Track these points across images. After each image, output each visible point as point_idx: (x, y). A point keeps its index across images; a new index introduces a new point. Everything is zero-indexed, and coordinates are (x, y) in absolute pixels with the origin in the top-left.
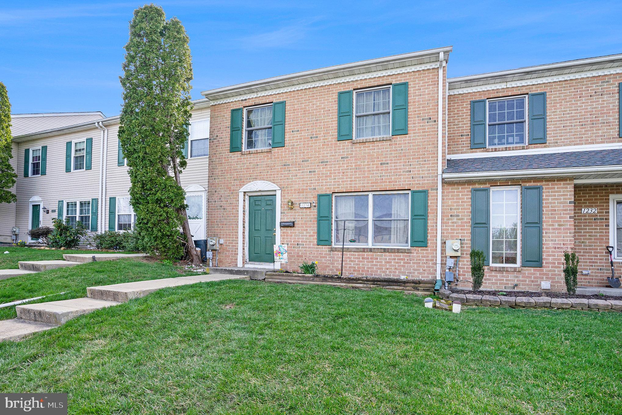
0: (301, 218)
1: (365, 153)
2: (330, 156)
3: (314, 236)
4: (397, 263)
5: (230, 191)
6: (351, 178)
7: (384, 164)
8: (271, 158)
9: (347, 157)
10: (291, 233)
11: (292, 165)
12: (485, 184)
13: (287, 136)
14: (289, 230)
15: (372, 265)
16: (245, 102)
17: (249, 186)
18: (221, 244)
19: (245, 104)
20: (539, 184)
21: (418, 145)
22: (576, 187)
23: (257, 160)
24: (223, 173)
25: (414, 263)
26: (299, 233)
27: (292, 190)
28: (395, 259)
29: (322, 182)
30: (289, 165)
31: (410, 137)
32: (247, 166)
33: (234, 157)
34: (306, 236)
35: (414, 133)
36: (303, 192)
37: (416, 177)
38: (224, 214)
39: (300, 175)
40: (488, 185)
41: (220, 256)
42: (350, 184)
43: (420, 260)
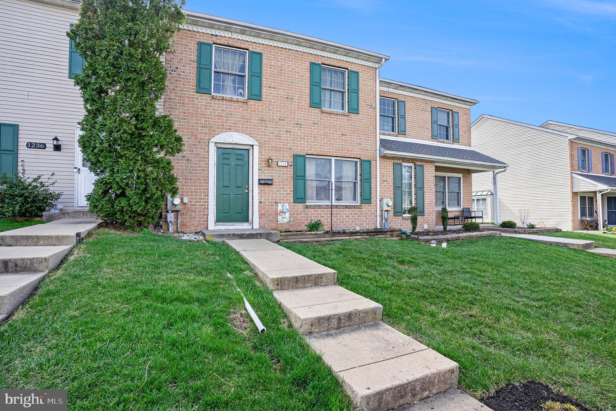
0: (279, 176)
1: (330, 123)
2: (304, 119)
3: (291, 194)
4: (353, 217)
5: (195, 139)
6: (320, 143)
7: (344, 135)
8: (247, 110)
9: (317, 124)
10: (269, 191)
11: (269, 121)
12: (400, 160)
13: (264, 90)
14: (267, 188)
15: (337, 219)
16: (216, 39)
17: (222, 137)
18: (184, 204)
19: (215, 39)
20: (422, 164)
21: (364, 124)
22: (436, 167)
23: (231, 108)
24: (187, 116)
25: (364, 216)
26: (277, 191)
27: (269, 147)
28: (351, 214)
29: (297, 143)
30: (266, 121)
31: (360, 116)
32: (218, 113)
33: (201, 99)
34: (284, 194)
35: (363, 114)
36: (280, 151)
37: (364, 150)
38: (187, 166)
39: (277, 133)
40: (401, 161)
41: (182, 218)
42: (320, 148)
43: (367, 213)
